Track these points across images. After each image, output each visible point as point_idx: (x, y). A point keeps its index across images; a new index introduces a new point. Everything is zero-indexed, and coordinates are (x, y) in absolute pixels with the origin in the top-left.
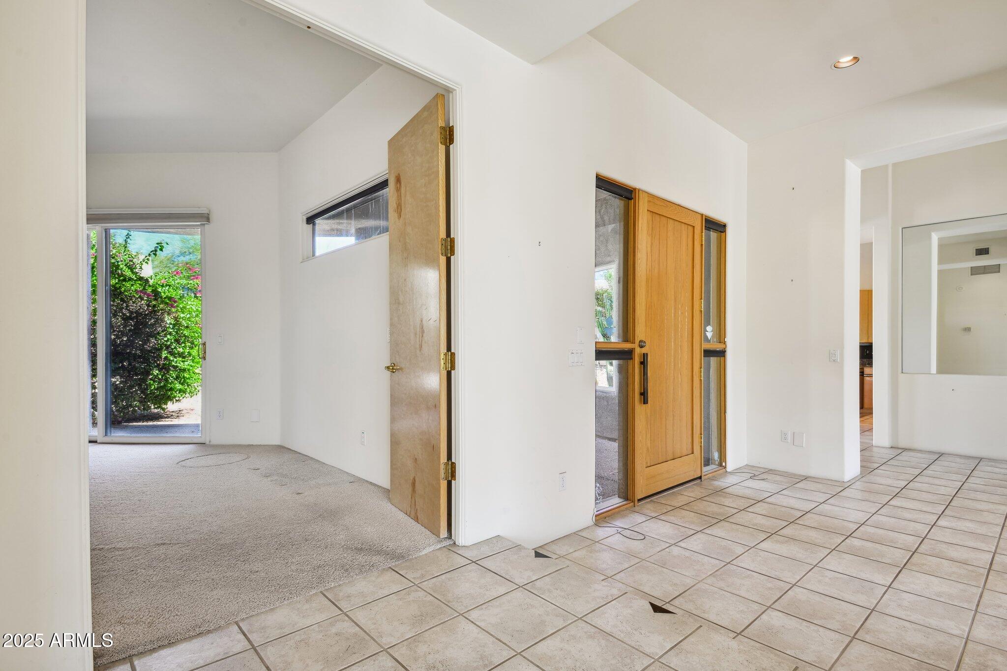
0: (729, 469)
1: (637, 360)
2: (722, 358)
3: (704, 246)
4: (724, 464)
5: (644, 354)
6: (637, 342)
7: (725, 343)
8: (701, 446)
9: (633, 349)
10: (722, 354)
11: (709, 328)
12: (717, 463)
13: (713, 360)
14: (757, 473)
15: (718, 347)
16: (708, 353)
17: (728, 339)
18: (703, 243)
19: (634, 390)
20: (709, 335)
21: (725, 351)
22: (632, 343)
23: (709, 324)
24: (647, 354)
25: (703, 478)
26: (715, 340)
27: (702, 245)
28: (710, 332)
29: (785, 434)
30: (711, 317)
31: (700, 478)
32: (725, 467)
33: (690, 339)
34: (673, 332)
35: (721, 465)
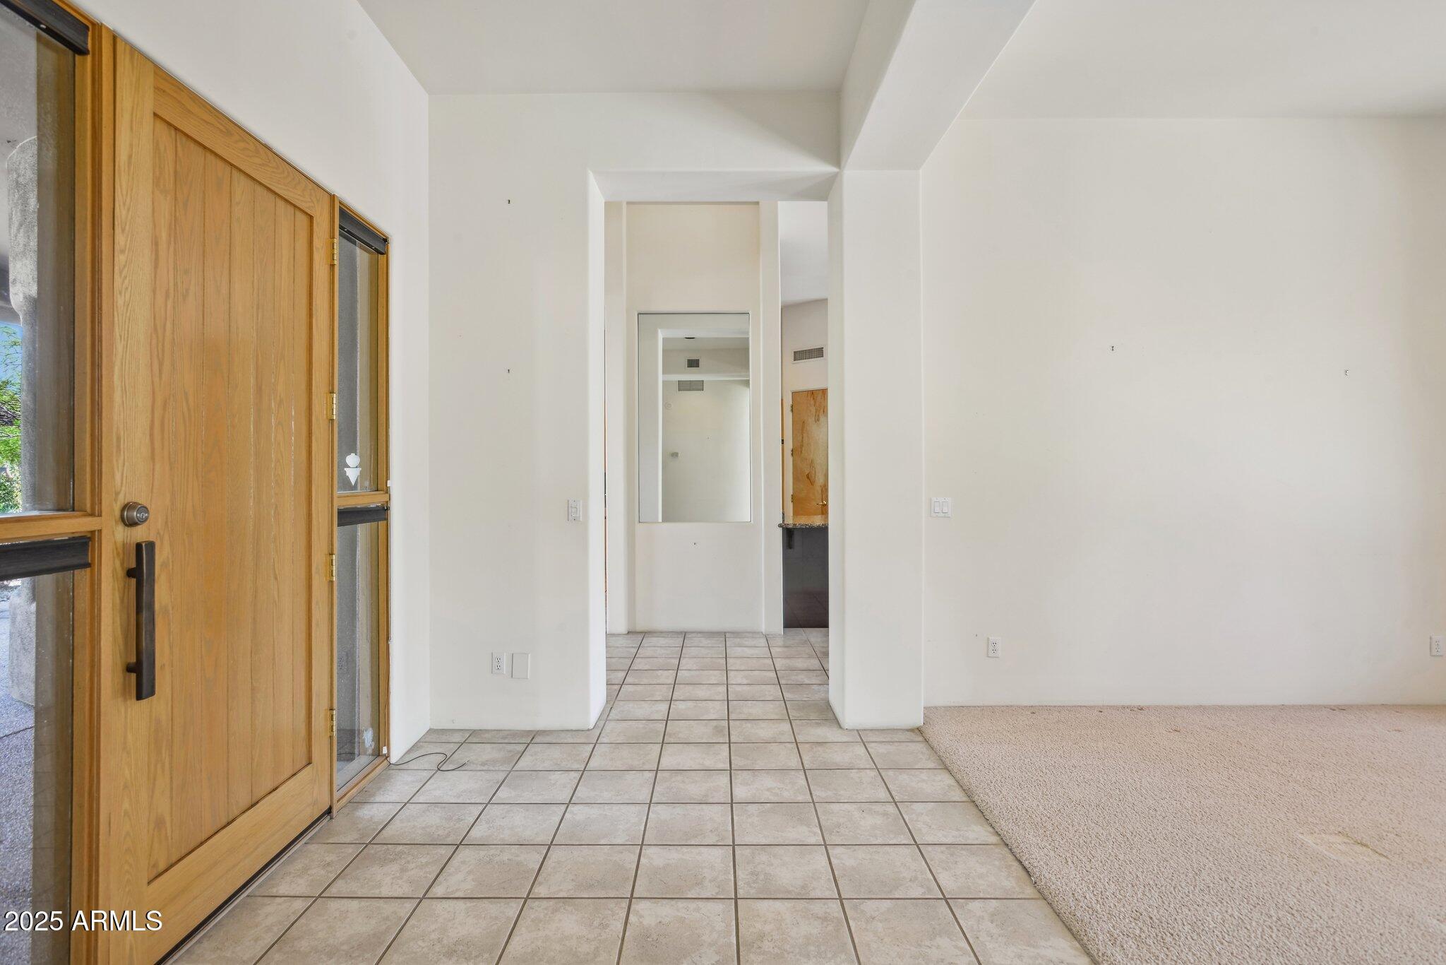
0: (394, 758)
1: (110, 566)
2: (382, 524)
3: (337, 269)
4: (385, 751)
5: (139, 546)
6: (111, 506)
7: (387, 491)
8: (331, 737)
9: (93, 532)
10: (381, 513)
11: (352, 460)
12: (370, 751)
13: (362, 531)
14: (448, 749)
15: (374, 501)
16: (348, 516)
17: (395, 483)
18: (336, 262)
19: (95, 665)
20: (352, 474)
21: (388, 509)
22: (92, 515)
23: (352, 449)
24: (151, 545)
25: (334, 811)
26: (367, 483)
27: (332, 266)
28: (353, 467)
29: (499, 660)
30: (358, 434)
31: (329, 811)
32: (387, 757)
33: (303, 488)
34: (252, 472)
35: (377, 753)
